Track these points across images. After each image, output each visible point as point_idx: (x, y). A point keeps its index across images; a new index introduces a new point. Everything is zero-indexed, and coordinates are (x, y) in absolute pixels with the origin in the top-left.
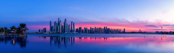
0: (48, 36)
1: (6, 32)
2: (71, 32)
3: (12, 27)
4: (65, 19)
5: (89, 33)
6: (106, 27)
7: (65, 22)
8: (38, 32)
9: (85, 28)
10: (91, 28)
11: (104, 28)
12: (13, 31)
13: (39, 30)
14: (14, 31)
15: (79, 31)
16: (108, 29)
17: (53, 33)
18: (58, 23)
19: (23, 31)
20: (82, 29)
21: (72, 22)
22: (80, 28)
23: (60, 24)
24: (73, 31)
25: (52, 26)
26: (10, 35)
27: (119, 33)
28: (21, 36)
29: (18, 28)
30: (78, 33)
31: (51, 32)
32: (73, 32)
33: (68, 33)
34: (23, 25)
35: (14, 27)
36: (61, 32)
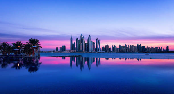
0: (68, 56)
1: (4, 49)
2: (96, 50)
3: (16, 43)
4: (90, 36)
5: (117, 52)
6: (139, 44)
7: (89, 39)
8: (56, 50)
9: (112, 46)
10: (120, 46)
11: (138, 45)
12: (17, 49)
13: (57, 48)
14: (19, 49)
15: (106, 49)
16: (142, 46)
17: (75, 52)
18: (80, 40)
19: (34, 49)
20: (109, 47)
21: (97, 39)
22: (107, 46)
23: (83, 41)
24: (98, 49)
25: (73, 43)
26: (12, 55)
27: (159, 52)
28: (31, 56)
29: (26, 45)
30: (104, 52)
31: (72, 51)
32: (99, 51)
33: (92, 52)
34: (34, 42)
35: (20, 43)
36: (84, 51)
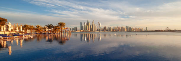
2: (98, 30)
5: (112, 31)
7: (93, 23)
9: (109, 27)
10: (114, 27)
11: (126, 27)
16: (129, 28)
17: (83, 31)
18: (87, 23)
21: (98, 23)
22: (105, 28)
23: (89, 24)
25: (82, 25)
27: (141, 31)
30: (103, 31)
31: (81, 31)
32: (100, 30)
33: (95, 31)
36: (89, 30)
